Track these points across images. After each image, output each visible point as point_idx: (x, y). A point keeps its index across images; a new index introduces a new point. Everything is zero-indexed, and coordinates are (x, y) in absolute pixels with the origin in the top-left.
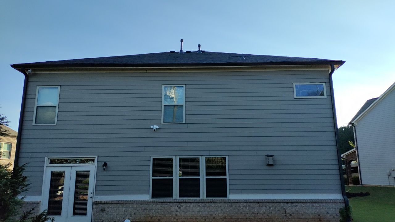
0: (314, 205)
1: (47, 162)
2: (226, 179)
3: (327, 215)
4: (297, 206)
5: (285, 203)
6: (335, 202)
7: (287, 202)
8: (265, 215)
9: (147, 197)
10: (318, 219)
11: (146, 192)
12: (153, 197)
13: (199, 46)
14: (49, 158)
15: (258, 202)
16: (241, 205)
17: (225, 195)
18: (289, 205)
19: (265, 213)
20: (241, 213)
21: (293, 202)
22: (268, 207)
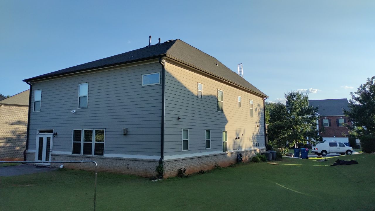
0: (144, 163)
1: (38, 132)
2: (103, 144)
3: (150, 170)
4: (135, 163)
5: (129, 161)
6: (155, 161)
7: (130, 160)
8: (119, 168)
9: (70, 153)
10: (145, 173)
11: (68, 150)
12: (73, 153)
13: (159, 39)
14: (39, 130)
15: (116, 159)
16: (108, 160)
17: (102, 154)
18: (131, 162)
19: (119, 166)
20: (108, 165)
21: (133, 160)
22: (120, 163)
